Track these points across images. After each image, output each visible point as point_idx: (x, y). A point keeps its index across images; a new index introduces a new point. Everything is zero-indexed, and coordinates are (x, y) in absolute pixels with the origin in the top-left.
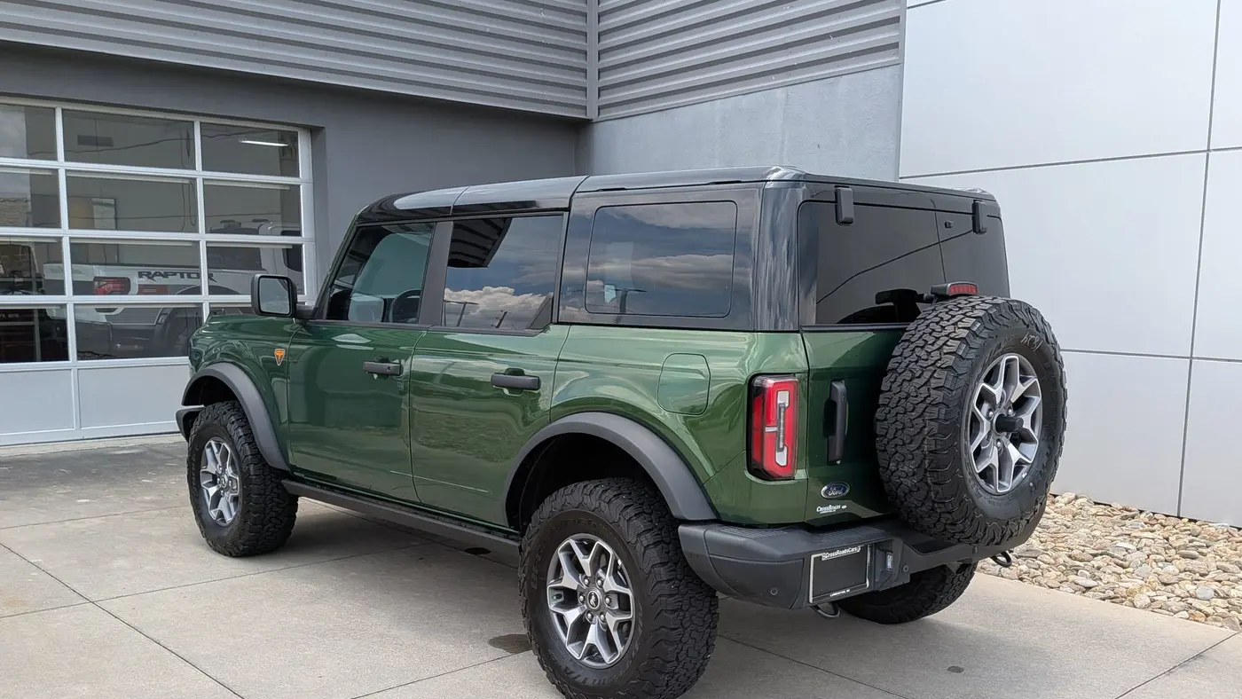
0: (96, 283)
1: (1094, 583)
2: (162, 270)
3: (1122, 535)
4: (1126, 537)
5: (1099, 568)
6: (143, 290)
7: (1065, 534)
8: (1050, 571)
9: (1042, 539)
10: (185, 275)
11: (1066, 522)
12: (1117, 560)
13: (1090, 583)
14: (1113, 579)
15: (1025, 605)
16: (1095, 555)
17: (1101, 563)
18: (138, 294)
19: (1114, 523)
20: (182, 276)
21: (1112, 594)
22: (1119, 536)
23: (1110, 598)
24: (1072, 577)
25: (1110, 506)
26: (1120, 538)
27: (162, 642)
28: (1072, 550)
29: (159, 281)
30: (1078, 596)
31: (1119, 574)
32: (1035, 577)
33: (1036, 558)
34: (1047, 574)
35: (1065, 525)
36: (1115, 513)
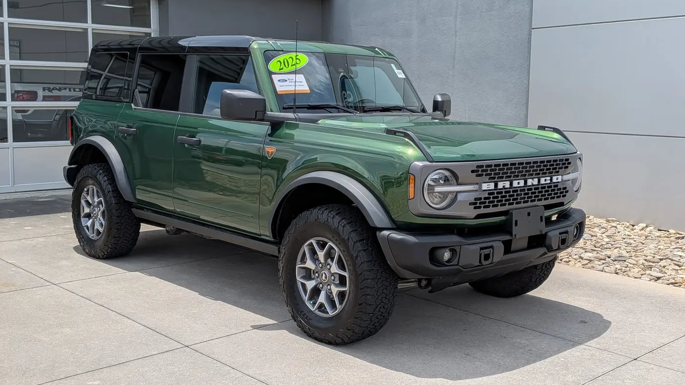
0: (16, 94)
1: (663, 275)
2: (58, 86)
3: (677, 248)
4: (679, 249)
5: (664, 267)
6: (45, 98)
7: (641, 248)
8: (634, 268)
9: (628, 251)
10: (72, 90)
11: (641, 241)
12: (675, 262)
13: (660, 275)
14: (673, 273)
15: (621, 287)
16: (661, 260)
17: (665, 264)
18: (43, 101)
19: (672, 241)
20: (70, 90)
21: (673, 281)
22: (674, 249)
23: (672, 284)
24: (648, 272)
25: (668, 231)
26: (676, 250)
27: (105, 306)
28: (647, 256)
29: (56, 93)
30: (653, 283)
31: (677, 270)
32: (626, 272)
33: (625, 261)
34: (633, 270)
35: (641, 243)
36: (671, 235)
